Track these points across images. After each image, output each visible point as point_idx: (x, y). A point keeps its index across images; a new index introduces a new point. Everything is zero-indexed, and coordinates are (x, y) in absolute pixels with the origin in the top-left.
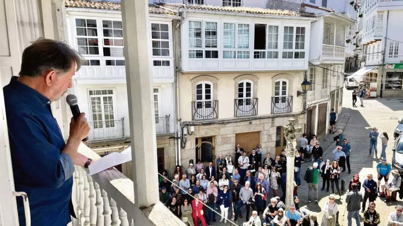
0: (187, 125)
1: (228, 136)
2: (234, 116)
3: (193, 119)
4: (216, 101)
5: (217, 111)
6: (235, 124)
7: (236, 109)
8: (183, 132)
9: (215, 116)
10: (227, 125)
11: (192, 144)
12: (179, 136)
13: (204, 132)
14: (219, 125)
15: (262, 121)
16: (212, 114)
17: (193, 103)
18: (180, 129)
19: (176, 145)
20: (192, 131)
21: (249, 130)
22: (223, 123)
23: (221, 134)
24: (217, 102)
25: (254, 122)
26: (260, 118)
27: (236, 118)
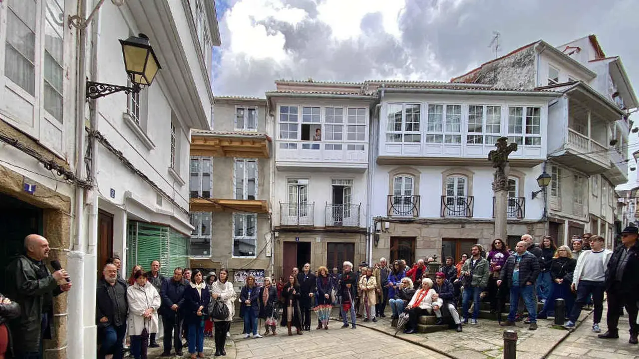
0: (382, 220)
1: (432, 239)
2: (441, 216)
3: (389, 215)
4: (417, 196)
5: (417, 208)
6: (442, 226)
7: (443, 208)
8: (376, 227)
9: (416, 214)
10: (430, 226)
11: (386, 244)
12: (371, 232)
13: (401, 231)
14: (420, 225)
15: (480, 226)
16: (412, 211)
17: (389, 197)
18: (372, 224)
19: (368, 241)
20: (386, 227)
21: (461, 235)
22: (427, 222)
23: (422, 236)
24: (418, 198)
25: (467, 226)
26: (478, 222)
27: (443, 218)
